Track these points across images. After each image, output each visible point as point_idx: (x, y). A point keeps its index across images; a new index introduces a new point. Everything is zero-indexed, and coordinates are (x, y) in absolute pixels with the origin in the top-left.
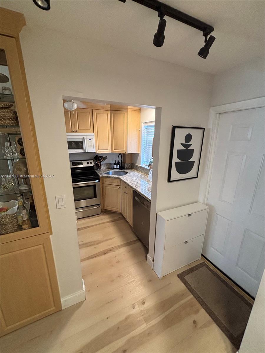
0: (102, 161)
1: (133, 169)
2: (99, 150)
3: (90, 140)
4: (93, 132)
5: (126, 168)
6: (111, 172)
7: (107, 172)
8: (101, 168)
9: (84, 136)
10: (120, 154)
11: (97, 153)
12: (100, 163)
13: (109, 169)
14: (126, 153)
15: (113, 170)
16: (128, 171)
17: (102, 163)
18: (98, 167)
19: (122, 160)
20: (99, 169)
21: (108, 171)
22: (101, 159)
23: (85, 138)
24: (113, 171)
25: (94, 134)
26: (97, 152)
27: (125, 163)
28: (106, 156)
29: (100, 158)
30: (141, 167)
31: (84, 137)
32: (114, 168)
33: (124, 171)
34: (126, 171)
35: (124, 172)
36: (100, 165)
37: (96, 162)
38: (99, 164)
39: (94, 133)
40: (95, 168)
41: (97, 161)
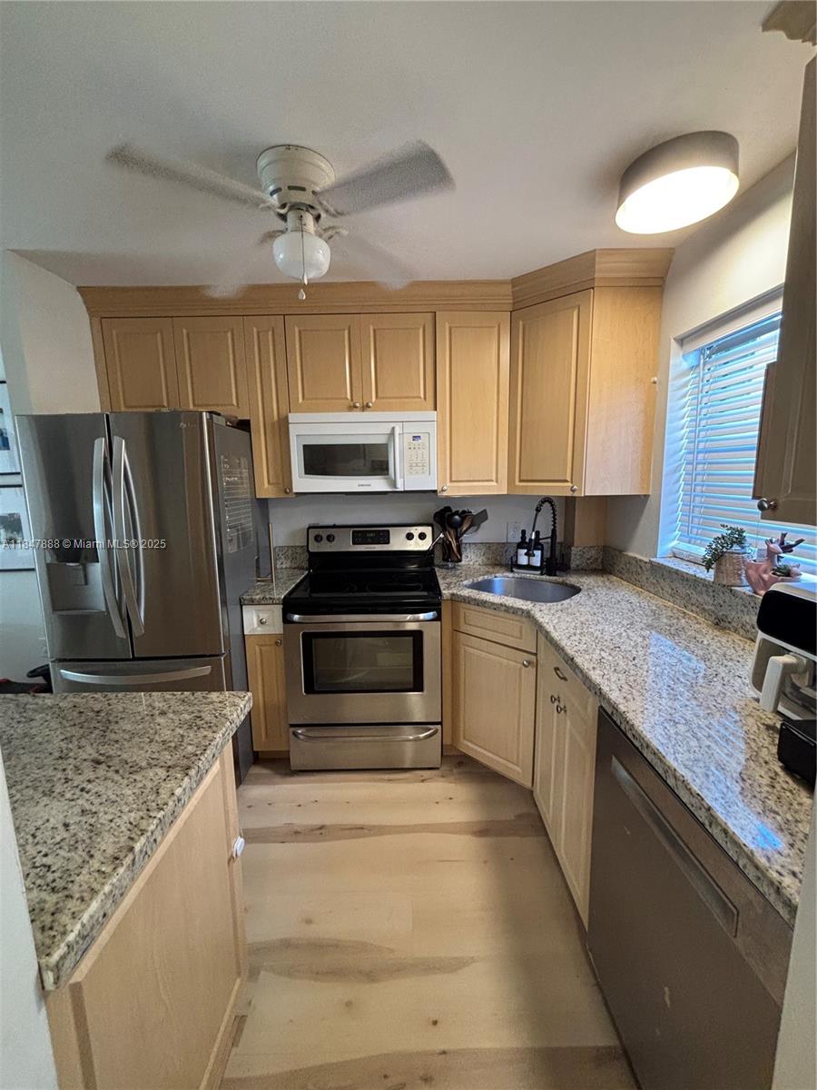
0: (464, 529)
1: (611, 574)
2: (451, 481)
3: (416, 438)
4: (432, 406)
5: (573, 565)
6: (501, 578)
7: (480, 579)
8: (460, 561)
9: (393, 425)
10: (547, 500)
11: (445, 494)
12: (457, 539)
13: (496, 565)
14: (575, 494)
15: (512, 571)
16: (585, 581)
17: (466, 538)
18: (449, 556)
19: (554, 531)
20: (450, 565)
21: (487, 573)
22: (461, 524)
23: (397, 431)
24: (511, 575)
25: (433, 415)
26: (443, 490)
27: (568, 545)
28: (485, 511)
29: (457, 517)
30: (658, 569)
31: (393, 428)
32: (513, 565)
33: (560, 579)
34: (573, 580)
35: (563, 584)
36: (459, 547)
37: (442, 536)
38: (454, 545)
39: (436, 410)
40: (438, 560)
41: (444, 530)
